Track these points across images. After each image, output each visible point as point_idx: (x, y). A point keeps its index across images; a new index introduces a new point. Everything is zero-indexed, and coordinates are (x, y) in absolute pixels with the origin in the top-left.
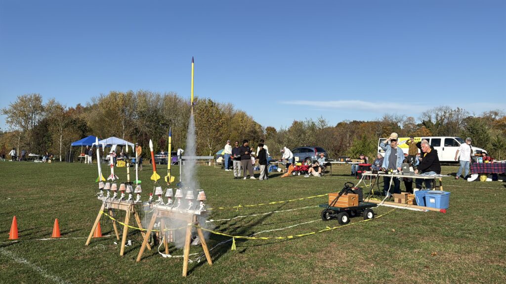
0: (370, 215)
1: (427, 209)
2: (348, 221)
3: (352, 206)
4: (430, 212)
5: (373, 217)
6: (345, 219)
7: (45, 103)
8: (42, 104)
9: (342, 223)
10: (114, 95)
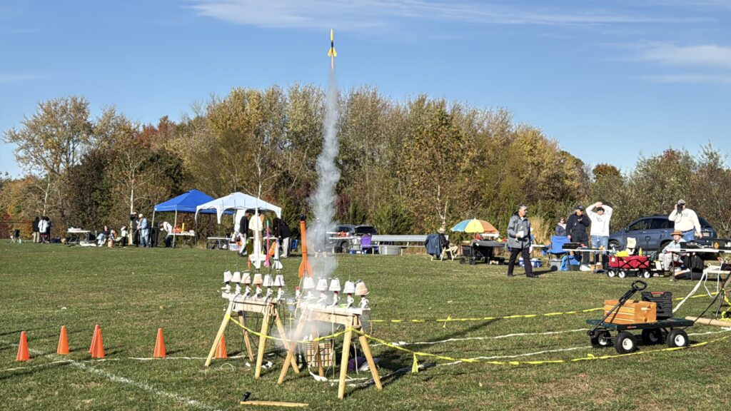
0: (680, 341)
2: (634, 349)
3: (643, 322)
5: (686, 344)
6: (628, 344)
7: (94, 117)
8: (89, 120)
9: (624, 351)
10: (240, 98)
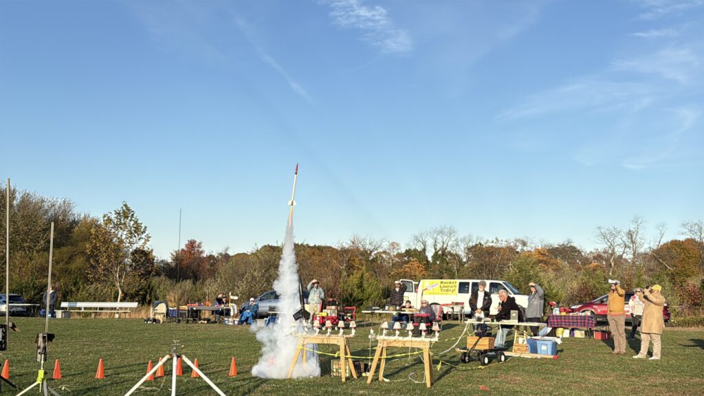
0: (503, 358)
1: (539, 356)
2: (489, 362)
3: (491, 348)
4: (542, 359)
5: (505, 360)
6: (486, 360)
9: (484, 364)
